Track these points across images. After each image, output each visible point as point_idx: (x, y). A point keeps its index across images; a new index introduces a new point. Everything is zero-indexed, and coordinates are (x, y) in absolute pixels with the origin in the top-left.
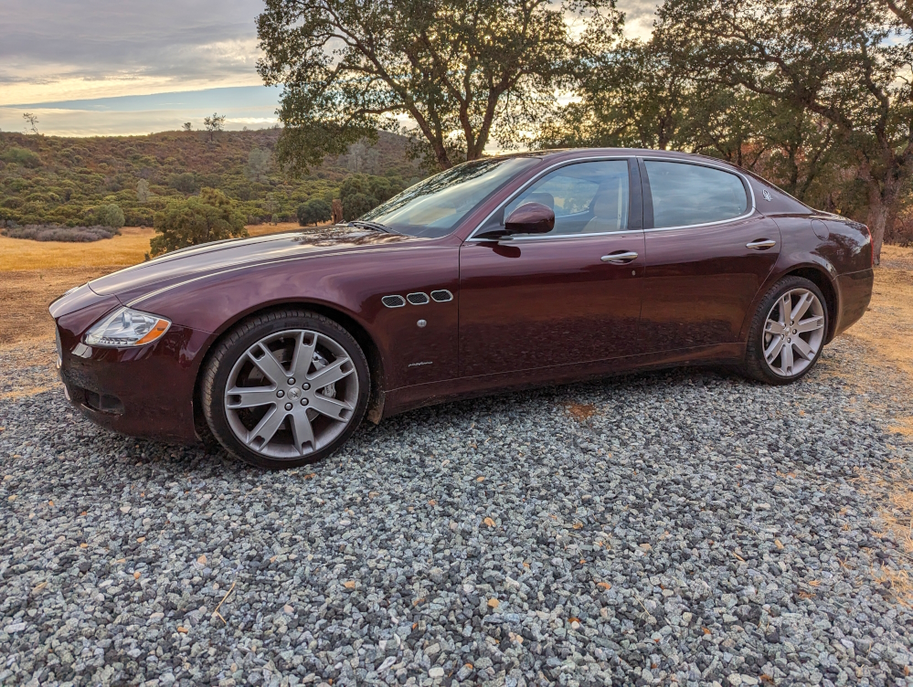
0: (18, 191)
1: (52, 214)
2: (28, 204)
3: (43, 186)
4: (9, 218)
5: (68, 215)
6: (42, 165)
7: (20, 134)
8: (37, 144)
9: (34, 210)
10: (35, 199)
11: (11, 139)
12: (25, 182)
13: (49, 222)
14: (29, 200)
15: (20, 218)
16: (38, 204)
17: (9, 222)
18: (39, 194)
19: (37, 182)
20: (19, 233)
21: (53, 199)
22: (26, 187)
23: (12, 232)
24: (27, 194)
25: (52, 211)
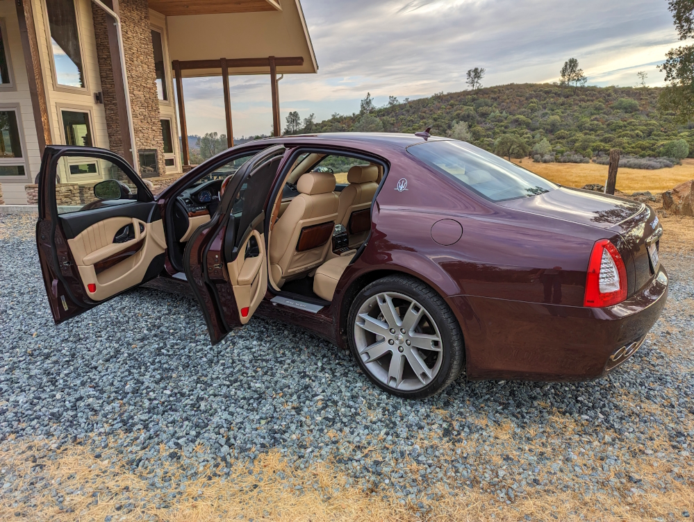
0: (615, 130)
1: (633, 148)
2: (617, 140)
3: (634, 126)
4: (601, 150)
5: (644, 149)
6: (638, 110)
7: (631, 88)
8: (640, 94)
9: (620, 145)
10: (624, 136)
11: (622, 92)
12: (622, 123)
13: (628, 153)
14: (619, 137)
15: (609, 150)
16: (625, 140)
17: (600, 152)
18: (628, 132)
19: (630, 124)
20: (604, 161)
21: (637, 135)
22: (620, 127)
23: (600, 160)
24: (620, 132)
25: (633, 145)
